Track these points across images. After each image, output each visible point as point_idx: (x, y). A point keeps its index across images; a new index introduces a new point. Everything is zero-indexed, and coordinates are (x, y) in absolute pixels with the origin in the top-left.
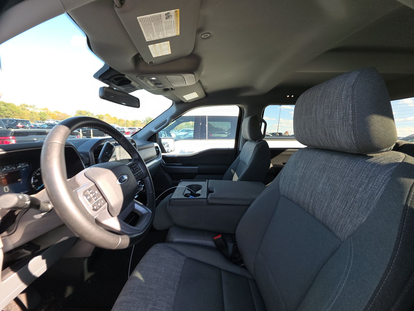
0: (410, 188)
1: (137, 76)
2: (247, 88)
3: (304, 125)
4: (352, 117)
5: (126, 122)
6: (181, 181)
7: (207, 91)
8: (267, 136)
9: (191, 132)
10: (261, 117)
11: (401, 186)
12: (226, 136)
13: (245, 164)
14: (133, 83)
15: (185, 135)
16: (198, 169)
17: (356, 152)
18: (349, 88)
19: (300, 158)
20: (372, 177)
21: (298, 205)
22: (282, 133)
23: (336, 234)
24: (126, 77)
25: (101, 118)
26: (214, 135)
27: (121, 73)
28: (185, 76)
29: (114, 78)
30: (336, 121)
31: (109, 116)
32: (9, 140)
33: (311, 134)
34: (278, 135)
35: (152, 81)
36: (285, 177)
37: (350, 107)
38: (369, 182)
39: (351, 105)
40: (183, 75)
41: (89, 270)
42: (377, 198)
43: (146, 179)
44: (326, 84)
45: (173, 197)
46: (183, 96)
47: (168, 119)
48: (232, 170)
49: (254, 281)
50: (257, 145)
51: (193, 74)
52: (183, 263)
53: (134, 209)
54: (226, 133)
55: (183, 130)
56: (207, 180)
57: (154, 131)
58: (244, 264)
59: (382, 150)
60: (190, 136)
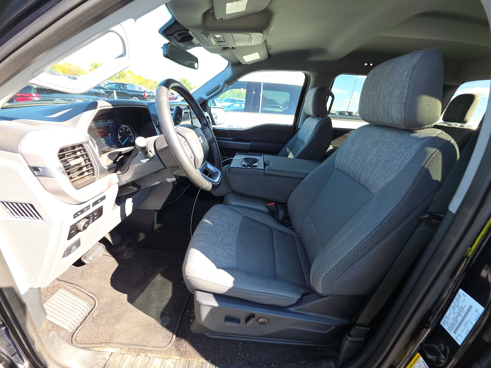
0: (431, 155)
1: (201, 33)
2: (319, 51)
3: (369, 101)
4: (407, 96)
5: (155, 83)
6: (236, 154)
7: (271, 51)
8: (332, 114)
9: (237, 102)
10: (330, 89)
11: (425, 153)
12: (281, 111)
13: (303, 142)
14: (195, 40)
15: (230, 106)
16: (251, 146)
17: (403, 128)
18: (410, 68)
19: (359, 134)
20: (409, 147)
21: (348, 175)
22: (352, 113)
23: (371, 191)
24: (190, 33)
25: (123, 76)
26: (266, 108)
27: (187, 28)
28: (253, 35)
29: (178, 34)
30: (394, 99)
31: (133, 74)
32: (32, 97)
33: (372, 110)
34: (347, 114)
35: (215, 38)
36: (342, 152)
37: (407, 86)
38: (405, 152)
39: (408, 84)
40: (251, 34)
41: (158, 222)
42: (406, 162)
43: (213, 144)
44: (396, 61)
45: (232, 165)
46: (243, 57)
47: (221, 84)
48: (287, 149)
49: (300, 239)
50: (319, 122)
51: (262, 32)
52: (241, 219)
53: (207, 168)
54: (281, 107)
55: (227, 99)
56: (263, 155)
57: (206, 97)
58: (292, 227)
59: (424, 126)
60: (236, 108)
